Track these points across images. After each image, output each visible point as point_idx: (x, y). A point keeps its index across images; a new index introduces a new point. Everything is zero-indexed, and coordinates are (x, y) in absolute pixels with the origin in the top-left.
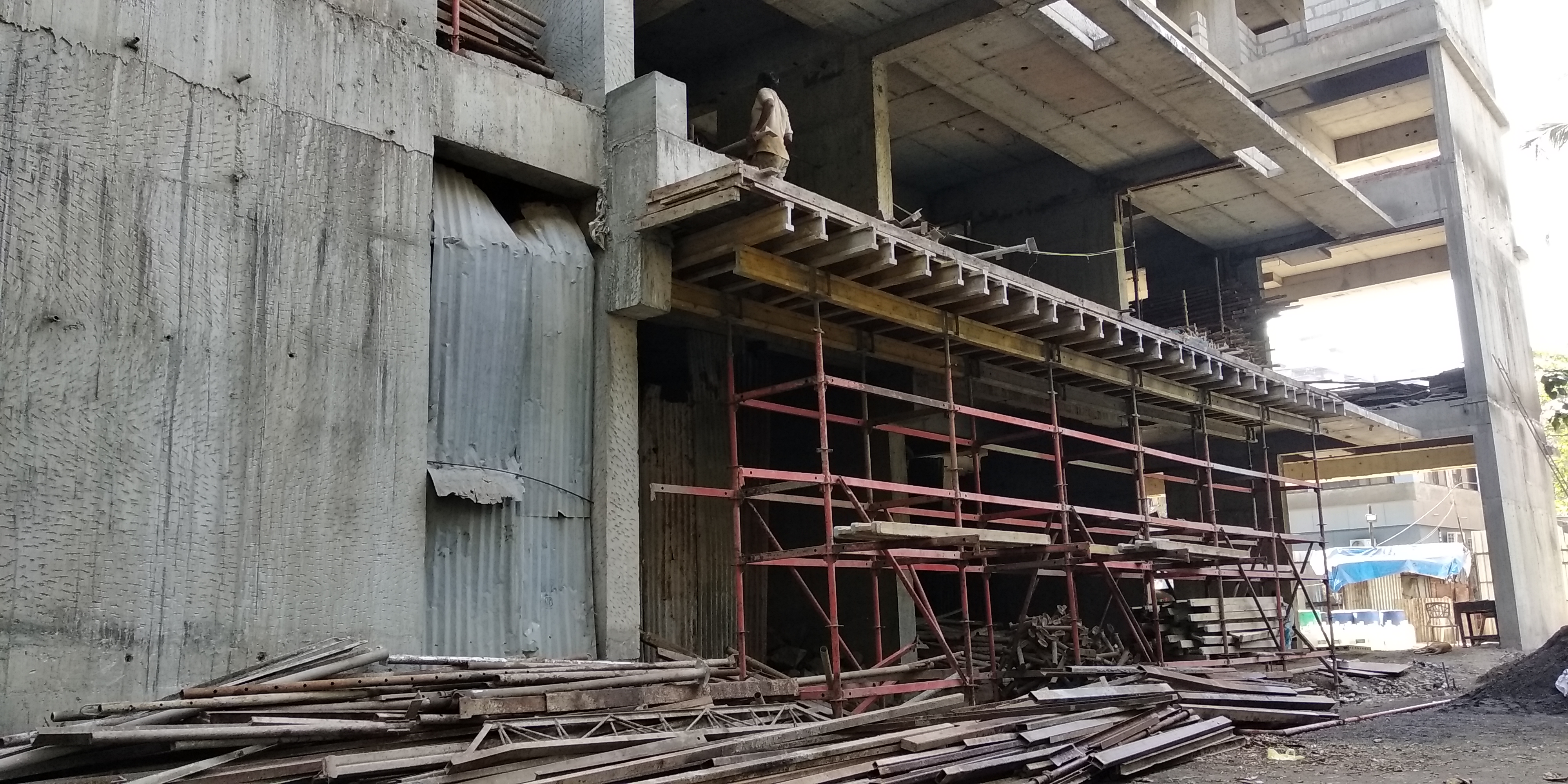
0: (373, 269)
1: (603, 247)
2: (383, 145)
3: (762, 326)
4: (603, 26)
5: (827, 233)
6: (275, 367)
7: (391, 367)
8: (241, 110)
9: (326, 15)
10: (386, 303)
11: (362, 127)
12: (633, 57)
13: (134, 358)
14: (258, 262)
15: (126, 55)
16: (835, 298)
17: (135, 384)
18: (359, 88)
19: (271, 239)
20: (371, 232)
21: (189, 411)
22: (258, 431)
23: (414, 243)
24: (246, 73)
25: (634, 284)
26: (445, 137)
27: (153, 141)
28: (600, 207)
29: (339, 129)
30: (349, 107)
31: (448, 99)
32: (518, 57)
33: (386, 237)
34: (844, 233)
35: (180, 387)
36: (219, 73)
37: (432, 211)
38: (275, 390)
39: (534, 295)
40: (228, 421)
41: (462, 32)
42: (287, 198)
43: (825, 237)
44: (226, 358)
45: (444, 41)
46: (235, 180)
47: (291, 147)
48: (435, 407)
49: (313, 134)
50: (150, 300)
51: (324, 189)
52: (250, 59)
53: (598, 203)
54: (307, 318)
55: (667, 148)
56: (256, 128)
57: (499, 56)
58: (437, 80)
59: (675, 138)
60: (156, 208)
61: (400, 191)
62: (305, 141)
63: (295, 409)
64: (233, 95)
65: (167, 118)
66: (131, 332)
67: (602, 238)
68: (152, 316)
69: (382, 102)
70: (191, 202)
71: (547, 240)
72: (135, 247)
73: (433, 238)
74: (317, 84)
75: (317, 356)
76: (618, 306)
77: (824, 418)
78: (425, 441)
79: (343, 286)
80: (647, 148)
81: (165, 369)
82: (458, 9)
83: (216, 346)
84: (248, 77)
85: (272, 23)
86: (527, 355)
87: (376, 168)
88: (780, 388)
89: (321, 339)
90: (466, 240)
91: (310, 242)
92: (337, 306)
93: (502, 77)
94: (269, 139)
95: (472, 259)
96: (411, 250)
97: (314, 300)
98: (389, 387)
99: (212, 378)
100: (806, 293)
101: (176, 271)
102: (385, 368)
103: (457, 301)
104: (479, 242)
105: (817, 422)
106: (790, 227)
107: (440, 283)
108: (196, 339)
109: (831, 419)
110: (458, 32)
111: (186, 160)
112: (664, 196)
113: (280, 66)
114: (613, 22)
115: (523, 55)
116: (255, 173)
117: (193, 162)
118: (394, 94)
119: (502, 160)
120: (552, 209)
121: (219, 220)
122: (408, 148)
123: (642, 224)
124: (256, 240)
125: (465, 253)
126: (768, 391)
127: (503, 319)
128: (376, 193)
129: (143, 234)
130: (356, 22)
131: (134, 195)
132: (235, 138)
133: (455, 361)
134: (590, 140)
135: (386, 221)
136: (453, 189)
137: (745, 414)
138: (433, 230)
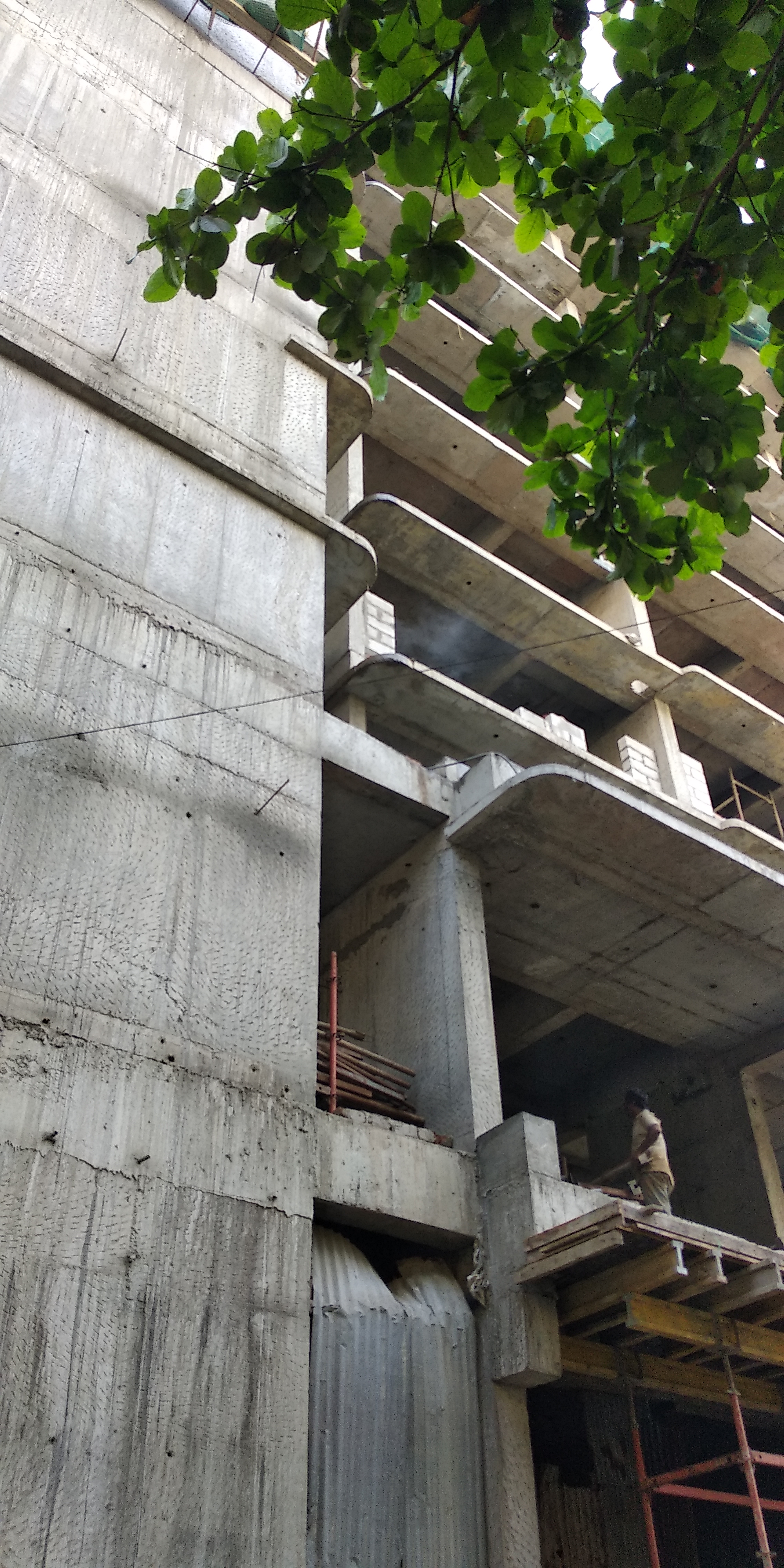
0: (253, 1347)
1: (483, 1303)
2: (266, 1212)
3: (666, 1387)
4: (468, 1072)
5: (725, 1274)
6: (152, 1470)
7: (269, 1462)
8: (139, 1190)
9: (219, 1091)
10: (264, 1385)
11: (247, 1196)
12: (499, 1099)
13: (19, 1466)
14: (144, 1347)
15: (45, 1148)
16: (747, 1350)
17: (17, 1497)
18: (245, 1157)
19: (157, 1321)
20: (252, 1306)
21: (65, 1528)
22: (132, 1549)
23: (294, 1315)
24: (145, 1155)
25: (519, 1344)
26: (324, 1198)
27: (59, 1229)
28: (478, 1258)
29: (226, 1200)
30: (234, 1177)
31: (326, 1159)
32: (390, 1109)
33: (266, 1310)
34: (744, 1272)
35: (58, 1498)
36: (122, 1157)
37: (311, 1278)
38: (151, 1498)
39: (415, 1365)
40: (103, 1538)
41: (339, 1091)
42: (175, 1276)
43: (723, 1279)
44: (106, 1461)
45: (322, 1102)
46: (128, 1261)
47: (181, 1223)
48: (314, 1509)
49: (202, 1207)
50: (40, 1398)
51: (209, 1264)
52: (150, 1140)
53: (475, 1254)
54: (187, 1408)
55: (541, 1191)
56: (151, 1206)
57: (373, 1110)
58: (316, 1141)
59: (549, 1179)
60: (55, 1296)
61: (280, 1259)
62: (195, 1215)
63: (170, 1521)
64: (133, 1176)
65: (73, 1205)
66: (19, 1436)
67: (482, 1293)
68: (40, 1417)
69: (266, 1168)
70: (87, 1287)
71: (426, 1300)
72: (32, 1340)
73: (312, 1308)
74: (209, 1157)
75: (195, 1453)
76: (504, 1372)
77: (758, 1505)
78: (303, 1555)
79: (224, 1369)
80: (521, 1192)
81: (46, 1478)
82: (335, 1069)
83: (97, 1448)
84: (148, 1157)
85: (172, 1104)
86: (410, 1441)
87: (259, 1237)
88: (701, 1468)
89: (200, 1433)
90: (345, 1307)
91: (194, 1322)
92: (216, 1393)
93: (376, 1132)
94: (161, 1217)
95: (351, 1328)
96: (291, 1322)
97: (194, 1388)
98: (267, 1488)
99: (91, 1485)
100: (712, 1347)
101: (67, 1363)
102: (263, 1466)
103: (336, 1379)
104: (357, 1309)
105: (750, 1511)
106: (683, 1271)
107: (319, 1360)
108: (78, 1440)
109: (766, 1506)
110: (335, 1091)
111: (87, 1244)
112: (542, 1243)
113: (176, 1143)
114: (478, 1067)
115: (395, 1107)
116: (147, 1252)
117: (93, 1246)
118: (276, 1159)
119: (378, 1216)
120: (429, 1263)
121: (111, 1304)
122: (289, 1213)
123: (523, 1275)
124: (144, 1323)
125: (343, 1321)
126: (685, 1473)
127: (383, 1395)
128: (257, 1264)
129: (41, 1326)
130: (244, 1093)
131: (37, 1286)
132: (131, 1218)
133: (335, 1450)
134: (463, 1187)
135: (267, 1293)
136: (331, 1250)
137: (661, 1502)
138: (312, 1298)
